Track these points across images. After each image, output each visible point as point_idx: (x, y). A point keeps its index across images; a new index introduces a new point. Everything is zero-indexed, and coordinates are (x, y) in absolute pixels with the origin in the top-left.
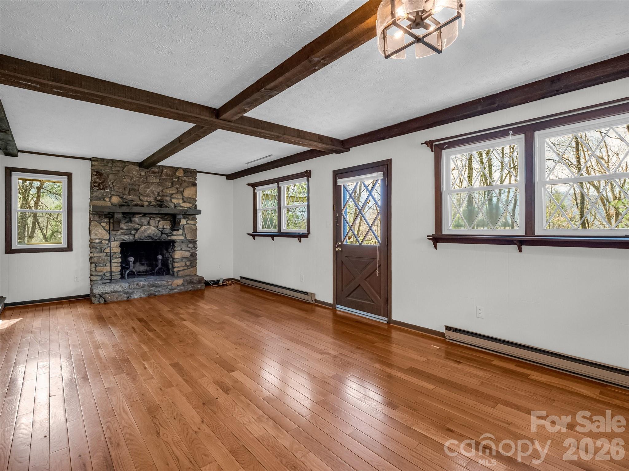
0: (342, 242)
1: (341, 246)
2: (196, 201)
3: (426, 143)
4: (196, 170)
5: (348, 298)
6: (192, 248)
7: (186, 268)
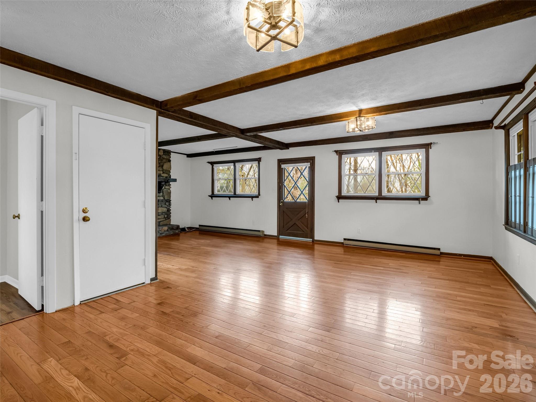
0: (283, 200)
1: (283, 202)
2: (170, 172)
3: (335, 151)
4: (170, 150)
5: (287, 231)
6: (168, 206)
7: (164, 219)
